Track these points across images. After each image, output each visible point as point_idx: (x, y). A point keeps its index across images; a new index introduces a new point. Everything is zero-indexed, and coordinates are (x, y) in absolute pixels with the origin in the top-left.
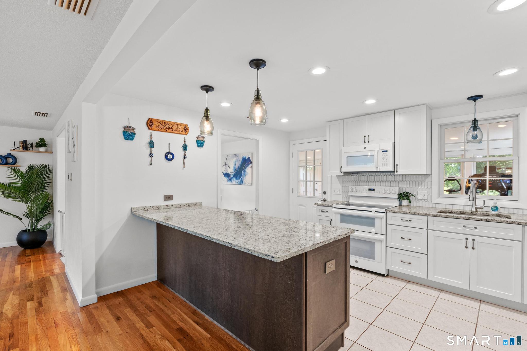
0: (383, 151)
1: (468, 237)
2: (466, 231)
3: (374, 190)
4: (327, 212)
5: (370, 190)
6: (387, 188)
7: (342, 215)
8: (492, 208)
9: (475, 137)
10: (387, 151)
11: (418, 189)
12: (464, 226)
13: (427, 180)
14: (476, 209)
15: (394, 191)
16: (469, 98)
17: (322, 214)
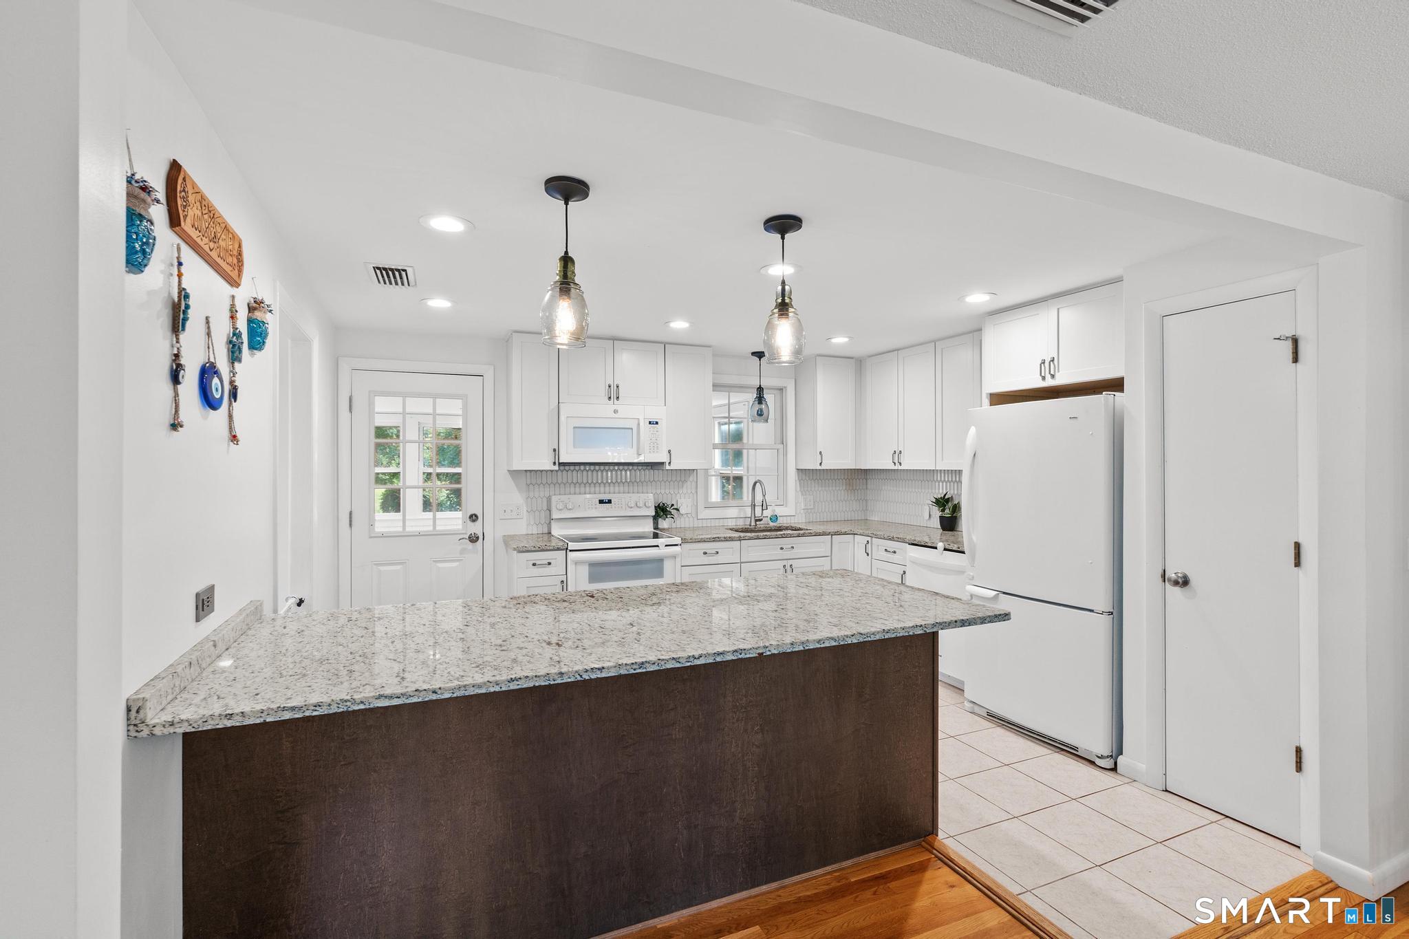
0: (650, 423)
1: (785, 562)
2: (786, 554)
3: (610, 501)
4: (549, 564)
5: (601, 502)
6: (634, 497)
7: (593, 565)
8: (771, 519)
9: (760, 413)
10: (657, 423)
11: (678, 495)
12: (782, 549)
13: (691, 479)
14: (756, 521)
15: (646, 502)
16: (754, 354)
17: (536, 571)
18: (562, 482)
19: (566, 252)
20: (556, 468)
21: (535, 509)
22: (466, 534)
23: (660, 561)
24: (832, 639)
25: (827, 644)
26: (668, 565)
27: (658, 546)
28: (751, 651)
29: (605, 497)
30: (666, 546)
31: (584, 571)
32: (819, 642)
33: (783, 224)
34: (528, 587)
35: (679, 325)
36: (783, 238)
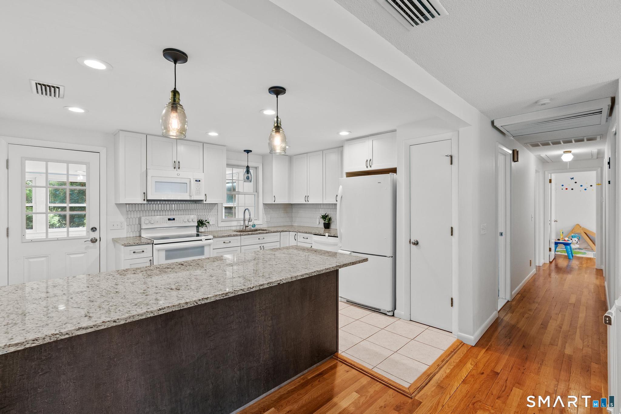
0: (196, 181)
1: (260, 245)
2: (261, 241)
3: (174, 219)
4: (143, 251)
5: (169, 219)
6: (187, 217)
7: (167, 251)
8: (252, 226)
9: (248, 178)
10: (200, 181)
11: (209, 216)
12: (259, 239)
13: (215, 208)
14: (246, 227)
15: (193, 219)
16: (245, 151)
17: (135, 256)
18: (147, 210)
19: (175, 88)
20: (145, 202)
21: (131, 224)
22: (89, 238)
23: (202, 247)
24: (307, 274)
25: (305, 277)
26: (206, 249)
27: (201, 240)
28: (275, 283)
29: (171, 217)
30: (206, 240)
31: (163, 254)
32: (302, 276)
33: (277, 91)
34: (130, 264)
35: (213, 134)
36: (277, 97)
